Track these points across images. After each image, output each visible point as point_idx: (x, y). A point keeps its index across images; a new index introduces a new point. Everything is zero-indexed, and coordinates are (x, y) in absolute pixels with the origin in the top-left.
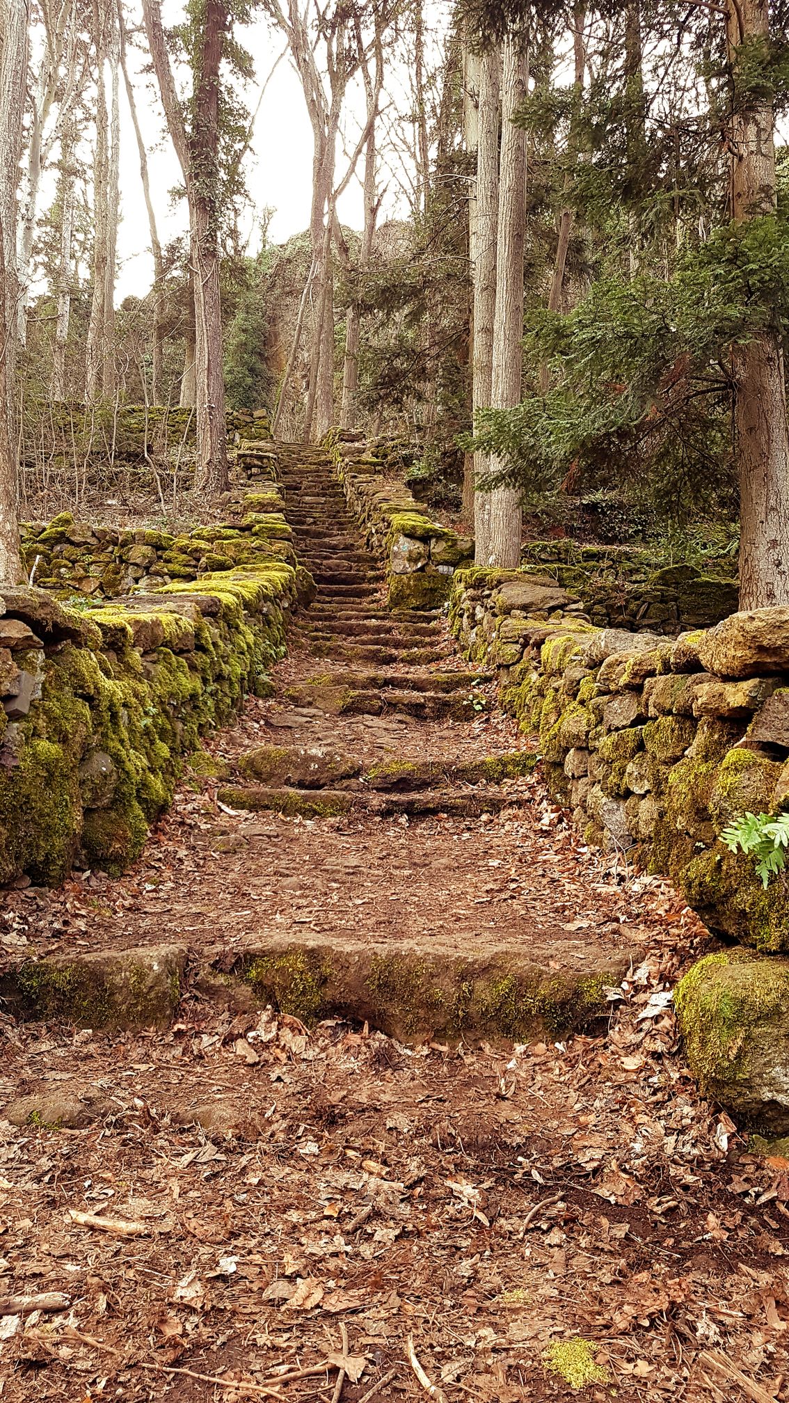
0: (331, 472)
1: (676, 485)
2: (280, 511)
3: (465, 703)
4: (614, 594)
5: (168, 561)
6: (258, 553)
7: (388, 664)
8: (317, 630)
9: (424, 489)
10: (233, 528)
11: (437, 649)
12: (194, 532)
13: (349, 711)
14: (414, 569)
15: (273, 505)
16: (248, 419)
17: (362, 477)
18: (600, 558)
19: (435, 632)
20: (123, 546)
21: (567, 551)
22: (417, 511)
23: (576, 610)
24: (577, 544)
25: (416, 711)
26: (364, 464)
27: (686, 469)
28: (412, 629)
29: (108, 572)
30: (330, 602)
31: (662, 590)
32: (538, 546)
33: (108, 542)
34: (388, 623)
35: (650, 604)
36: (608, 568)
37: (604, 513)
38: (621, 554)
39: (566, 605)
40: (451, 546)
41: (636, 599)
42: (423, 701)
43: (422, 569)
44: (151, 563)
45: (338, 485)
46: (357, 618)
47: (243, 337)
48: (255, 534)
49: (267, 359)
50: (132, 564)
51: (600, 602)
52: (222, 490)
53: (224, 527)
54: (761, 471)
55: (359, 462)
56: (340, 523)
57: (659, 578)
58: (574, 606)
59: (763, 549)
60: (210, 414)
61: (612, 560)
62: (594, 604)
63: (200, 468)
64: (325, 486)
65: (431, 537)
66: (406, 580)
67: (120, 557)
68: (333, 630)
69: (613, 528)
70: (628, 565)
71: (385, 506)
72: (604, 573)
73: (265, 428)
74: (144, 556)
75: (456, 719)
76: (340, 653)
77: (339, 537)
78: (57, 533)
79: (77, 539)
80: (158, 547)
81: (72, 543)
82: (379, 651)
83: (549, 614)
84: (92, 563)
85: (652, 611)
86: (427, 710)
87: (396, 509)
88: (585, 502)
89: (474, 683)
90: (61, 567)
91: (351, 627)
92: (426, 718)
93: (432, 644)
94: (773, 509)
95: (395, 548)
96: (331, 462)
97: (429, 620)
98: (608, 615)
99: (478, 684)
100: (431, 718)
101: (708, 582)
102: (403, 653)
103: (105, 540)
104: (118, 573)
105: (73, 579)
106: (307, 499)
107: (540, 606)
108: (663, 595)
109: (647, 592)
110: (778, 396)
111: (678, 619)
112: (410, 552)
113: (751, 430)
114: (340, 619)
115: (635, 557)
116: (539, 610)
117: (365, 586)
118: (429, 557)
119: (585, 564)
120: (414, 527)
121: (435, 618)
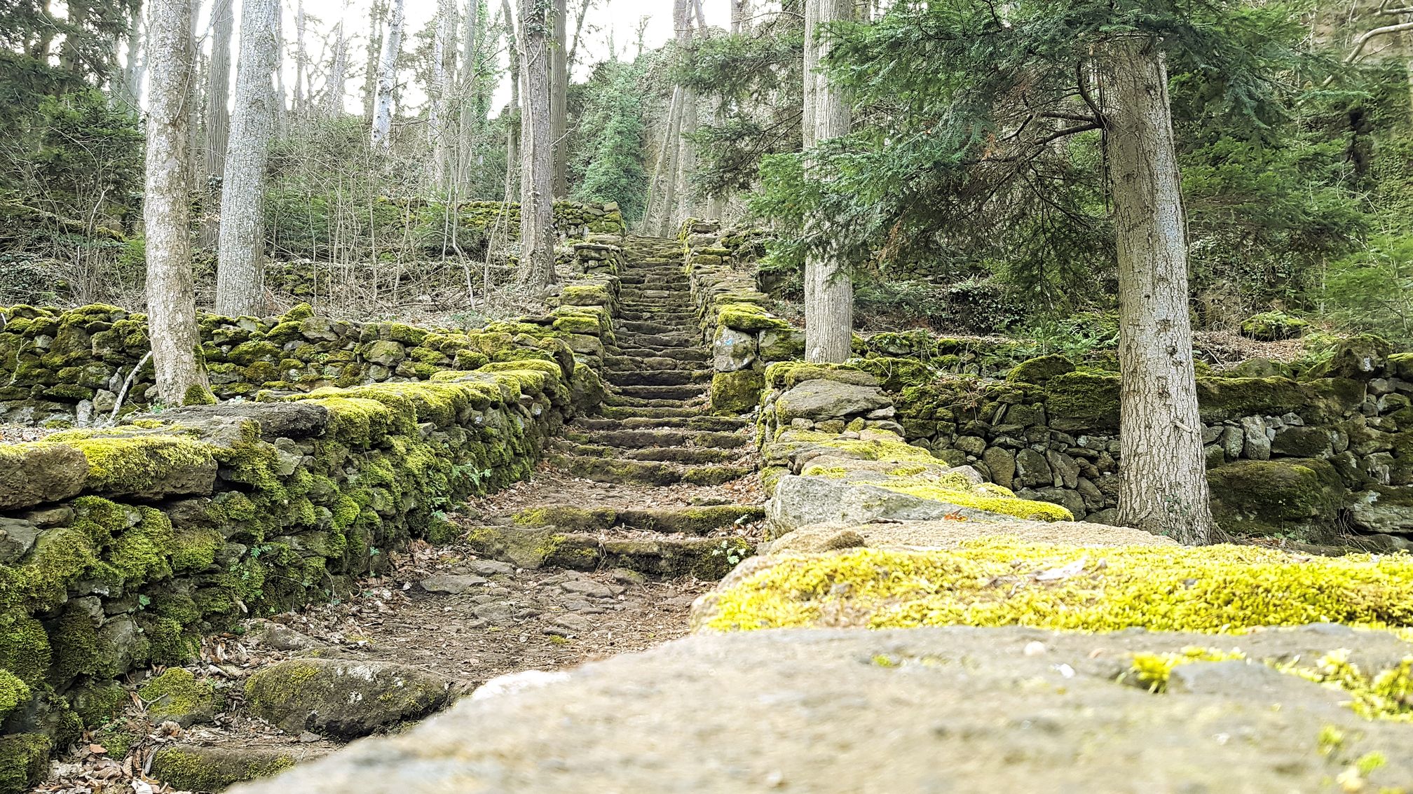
0: (681, 265)
1: (1036, 255)
2: (601, 303)
3: (715, 552)
4: (963, 394)
5: (417, 360)
6: (519, 348)
7: (668, 485)
8: (591, 441)
9: (778, 280)
10: (531, 322)
11: (734, 466)
12: (487, 328)
13: (552, 565)
14: (740, 366)
15: (592, 297)
16: (598, 212)
17: (707, 268)
18: (959, 351)
19: (740, 443)
20: (364, 342)
21: (920, 343)
22: (755, 302)
23: (884, 418)
24: (932, 334)
25: (648, 565)
26: (710, 254)
27: (1049, 235)
28: (710, 439)
29: (346, 373)
30: (645, 406)
31: (1025, 387)
32: (885, 337)
33: (348, 337)
34: (681, 432)
35: (1009, 405)
36: (969, 362)
37: (976, 303)
38: (985, 346)
39: (870, 411)
40: (783, 340)
41: (992, 399)
42: (656, 549)
43: (749, 366)
44: (397, 362)
45: (684, 277)
46: (646, 425)
47: (618, 138)
48: (557, 329)
49: (643, 159)
50: (374, 363)
51: (945, 404)
52: (547, 283)
53: (522, 321)
54: (1143, 231)
55: (704, 252)
56: (681, 318)
57: (1022, 373)
58: (880, 413)
59: (1150, 332)
60: (535, 202)
61: (974, 352)
62: (938, 406)
63: (523, 260)
64: (670, 280)
65: (761, 329)
66: (729, 380)
67: (361, 355)
68: (610, 441)
69: (987, 319)
70: (993, 358)
71: (719, 297)
72: (965, 368)
73: (616, 221)
74: (388, 354)
75: (703, 575)
76: (608, 472)
77: (674, 333)
78: (289, 328)
79: (310, 334)
80: (406, 343)
81: (306, 340)
82: (658, 468)
83: (846, 423)
84: (328, 362)
85: (1013, 414)
86: (663, 563)
87: (732, 300)
88: (954, 290)
89: (738, 521)
90: (289, 368)
91: (633, 438)
92: (661, 574)
93: (730, 458)
94: (1162, 279)
95: (718, 343)
96: (682, 255)
97: (734, 426)
98: (955, 420)
99: (746, 522)
100: (668, 574)
101: (1085, 378)
102: (690, 470)
103: (344, 336)
104: (357, 374)
105: (303, 382)
106: (649, 292)
107: (832, 413)
108: (1026, 395)
109: (1006, 391)
110: (1162, 132)
111: (1047, 425)
112: (735, 346)
113: (1128, 177)
114: (625, 427)
115: (999, 347)
116: (832, 418)
117: (689, 386)
118: (757, 352)
119: (942, 358)
120: (739, 318)
121: (742, 425)
